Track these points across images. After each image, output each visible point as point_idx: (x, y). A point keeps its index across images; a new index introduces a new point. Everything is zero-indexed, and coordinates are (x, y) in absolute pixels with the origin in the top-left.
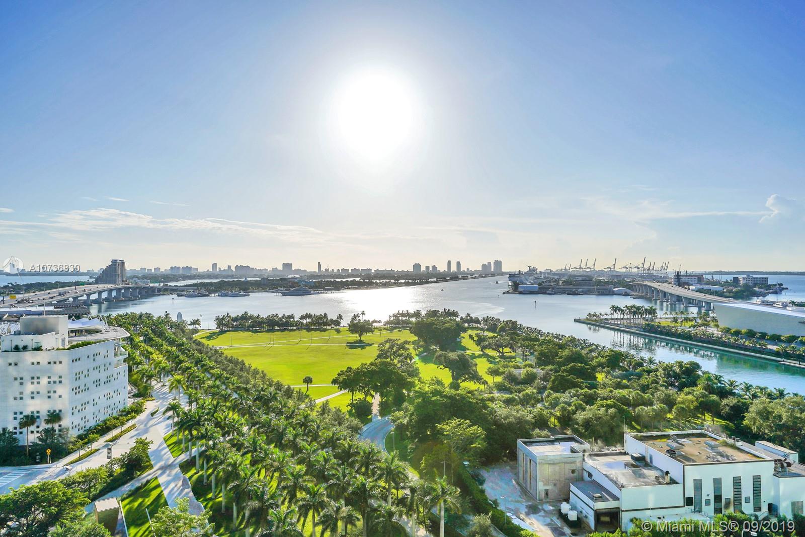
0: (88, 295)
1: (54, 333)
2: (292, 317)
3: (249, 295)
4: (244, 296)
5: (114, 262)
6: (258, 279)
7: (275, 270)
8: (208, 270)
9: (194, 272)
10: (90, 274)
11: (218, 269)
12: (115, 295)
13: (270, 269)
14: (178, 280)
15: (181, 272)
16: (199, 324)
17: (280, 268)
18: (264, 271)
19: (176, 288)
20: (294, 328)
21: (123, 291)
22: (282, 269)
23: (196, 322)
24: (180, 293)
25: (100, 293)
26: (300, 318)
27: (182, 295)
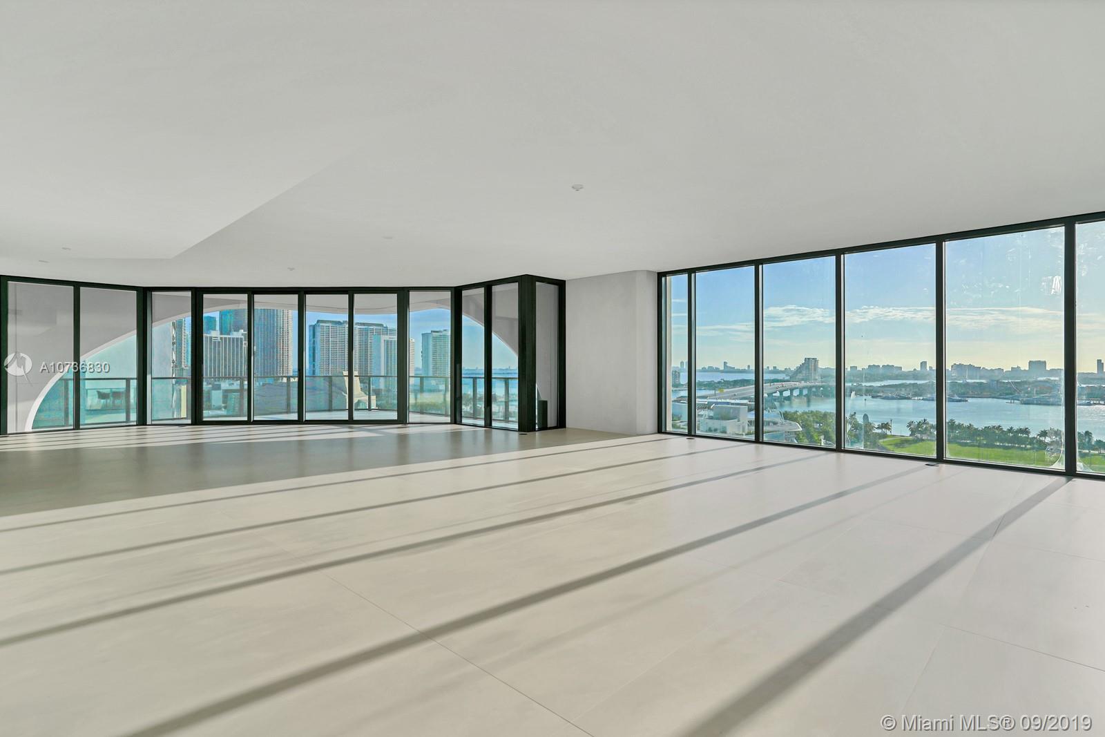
0: (781, 392)
1: (736, 420)
2: (1026, 431)
3: (966, 401)
4: (960, 401)
5: (807, 360)
6: (984, 381)
7: (1015, 370)
8: (915, 369)
9: (896, 372)
10: (786, 371)
11: (928, 369)
12: (807, 393)
13: (1007, 368)
14: (875, 380)
15: (881, 371)
16: (889, 429)
17: (1025, 367)
18: (997, 372)
19: (871, 388)
20: (1028, 446)
21: (814, 389)
22: (1027, 369)
23: (885, 426)
24: (875, 394)
25: (792, 390)
26: (1038, 435)
27: (877, 397)
